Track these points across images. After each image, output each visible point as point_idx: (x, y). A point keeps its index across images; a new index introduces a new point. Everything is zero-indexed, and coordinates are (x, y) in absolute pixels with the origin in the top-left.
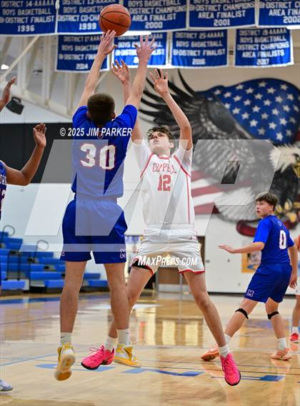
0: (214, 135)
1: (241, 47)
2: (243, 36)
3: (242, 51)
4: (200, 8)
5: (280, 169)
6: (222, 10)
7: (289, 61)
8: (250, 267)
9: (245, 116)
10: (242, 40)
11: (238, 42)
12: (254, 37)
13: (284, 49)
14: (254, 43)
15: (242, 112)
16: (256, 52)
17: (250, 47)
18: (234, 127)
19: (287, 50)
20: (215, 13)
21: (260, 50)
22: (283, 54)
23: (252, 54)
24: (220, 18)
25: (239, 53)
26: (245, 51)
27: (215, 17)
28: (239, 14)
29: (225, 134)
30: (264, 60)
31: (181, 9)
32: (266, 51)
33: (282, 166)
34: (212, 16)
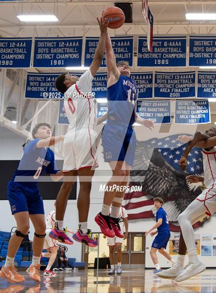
0: (151, 169)
1: (178, 112)
2: (180, 106)
3: (179, 115)
4: (161, 86)
5: (193, 189)
6: (175, 87)
7: (208, 121)
8: (174, 251)
9: (171, 157)
10: (179, 108)
11: (177, 109)
12: (187, 106)
13: (205, 114)
14: (187, 110)
15: (169, 154)
16: (188, 115)
17: (185, 112)
18: (164, 163)
19: (207, 115)
20: (171, 89)
21: (190, 114)
22: (204, 117)
23: (185, 116)
24: (173, 92)
25: (178, 116)
26: (181, 114)
27: (171, 92)
28: (185, 90)
29: (158, 167)
30: (193, 120)
31: (149, 86)
32: (194, 114)
33: (194, 188)
34: (169, 91)
